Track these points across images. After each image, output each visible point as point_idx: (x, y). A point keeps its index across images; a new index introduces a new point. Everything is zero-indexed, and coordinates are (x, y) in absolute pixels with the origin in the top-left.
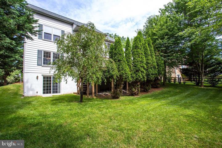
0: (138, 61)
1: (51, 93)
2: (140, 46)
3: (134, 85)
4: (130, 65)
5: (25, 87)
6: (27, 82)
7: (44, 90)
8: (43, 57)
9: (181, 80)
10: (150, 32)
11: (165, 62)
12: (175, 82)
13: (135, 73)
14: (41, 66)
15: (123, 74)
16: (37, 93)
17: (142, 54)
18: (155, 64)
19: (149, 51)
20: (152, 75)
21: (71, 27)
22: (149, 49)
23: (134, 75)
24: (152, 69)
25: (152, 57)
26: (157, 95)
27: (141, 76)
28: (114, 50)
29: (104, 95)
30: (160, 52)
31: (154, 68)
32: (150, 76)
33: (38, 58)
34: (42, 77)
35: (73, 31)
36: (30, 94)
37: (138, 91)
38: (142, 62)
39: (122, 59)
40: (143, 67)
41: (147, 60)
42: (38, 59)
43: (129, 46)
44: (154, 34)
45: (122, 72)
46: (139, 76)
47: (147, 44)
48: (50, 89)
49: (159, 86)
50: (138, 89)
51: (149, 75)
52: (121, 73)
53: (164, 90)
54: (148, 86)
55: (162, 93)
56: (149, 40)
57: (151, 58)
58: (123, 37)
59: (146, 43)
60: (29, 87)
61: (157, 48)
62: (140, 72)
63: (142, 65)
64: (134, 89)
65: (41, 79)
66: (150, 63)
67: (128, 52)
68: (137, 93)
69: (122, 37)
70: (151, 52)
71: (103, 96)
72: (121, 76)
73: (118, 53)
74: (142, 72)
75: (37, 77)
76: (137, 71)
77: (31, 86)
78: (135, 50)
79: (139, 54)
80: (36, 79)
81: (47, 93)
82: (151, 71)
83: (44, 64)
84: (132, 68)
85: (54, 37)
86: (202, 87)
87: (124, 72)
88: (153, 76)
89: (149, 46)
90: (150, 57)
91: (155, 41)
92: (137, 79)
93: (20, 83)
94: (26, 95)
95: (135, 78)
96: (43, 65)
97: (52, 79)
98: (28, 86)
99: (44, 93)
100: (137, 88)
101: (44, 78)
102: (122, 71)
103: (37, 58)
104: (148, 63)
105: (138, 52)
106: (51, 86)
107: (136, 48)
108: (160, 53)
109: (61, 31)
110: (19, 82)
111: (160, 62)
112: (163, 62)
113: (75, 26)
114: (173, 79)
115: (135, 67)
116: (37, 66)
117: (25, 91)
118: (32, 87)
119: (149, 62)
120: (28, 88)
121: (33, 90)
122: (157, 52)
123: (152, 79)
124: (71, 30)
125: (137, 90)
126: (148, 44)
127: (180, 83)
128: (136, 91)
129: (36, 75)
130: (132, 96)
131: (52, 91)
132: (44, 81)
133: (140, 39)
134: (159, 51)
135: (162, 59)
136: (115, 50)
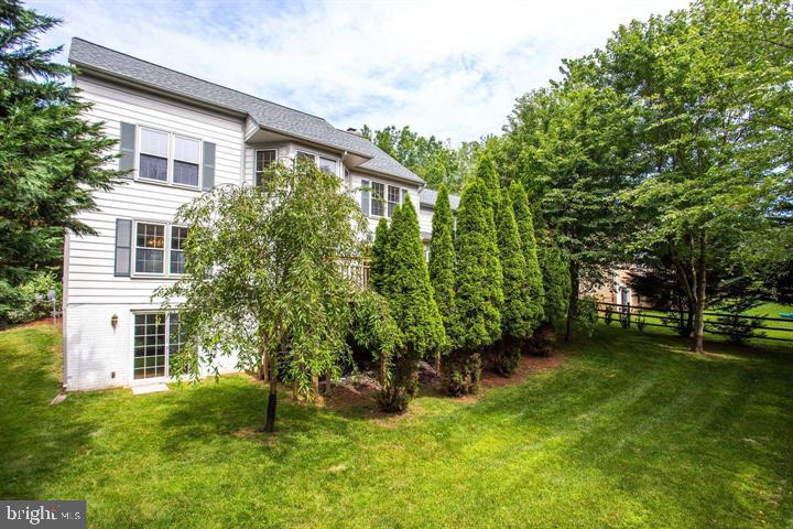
0: (477, 278)
1: (163, 375)
2: (484, 220)
3: (461, 360)
4: (447, 293)
5: (69, 358)
6: (78, 339)
7: (138, 363)
8: (135, 246)
9: (629, 315)
10: (524, 154)
11: (574, 267)
12: (609, 320)
13: (462, 320)
14: (128, 279)
15: (418, 338)
16: (113, 376)
17: (490, 250)
18: (538, 281)
19: (517, 233)
20: (524, 320)
21: (238, 127)
22: (515, 225)
23: (460, 328)
24: (525, 300)
25: (528, 256)
26: (539, 394)
27: (485, 331)
28: (388, 246)
29: (352, 388)
30: (556, 231)
31: (535, 295)
32: (517, 325)
33: (117, 247)
34: (133, 318)
35: (246, 143)
36: (89, 381)
37: (474, 379)
38: (488, 280)
39: (415, 285)
40: (493, 299)
41: (510, 266)
42: (116, 251)
43: (444, 221)
44: (537, 167)
45: (415, 333)
46: (479, 335)
47: (510, 209)
48: (161, 362)
49: (548, 348)
50: (473, 375)
51: (514, 320)
52: (411, 337)
53: (567, 366)
54: (508, 355)
55: (559, 386)
56: (519, 191)
57: (523, 259)
58: (433, 139)
59: (506, 202)
60: (85, 357)
61: (545, 218)
62: (481, 317)
63: (489, 295)
64: (457, 376)
65: (128, 325)
66: (520, 278)
67: (440, 241)
68: (470, 388)
69: (428, 138)
70: (522, 238)
71: (351, 392)
72: (410, 344)
73: (403, 261)
74: (487, 316)
75: (115, 318)
76: (472, 313)
77: (92, 353)
78: (466, 237)
79: (481, 250)
80: (112, 328)
81: (151, 372)
82: (523, 307)
83: (139, 268)
84: (453, 302)
85: (175, 170)
86: (699, 355)
87: (421, 334)
88: (529, 323)
89: (516, 214)
90: (519, 256)
91: (540, 192)
92: (468, 341)
93: (52, 323)
94: (71, 385)
95: (462, 338)
96: (134, 273)
97: (167, 324)
98: (80, 354)
99: (138, 374)
100: (470, 369)
101: (139, 318)
102: (414, 329)
103: (113, 248)
104: (513, 279)
105: (475, 243)
106: (163, 347)
107: (469, 229)
108: (555, 236)
109: (201, 144)
110: (48, 316)
111: (555, 266)
112: (565, 267)
113: (252, 128)
114: (604, 307)
115: (465, 298)
116: (112, 277)
117: (70, 372)
118: (97, 357)
119: (515, 272)
120: (80, 360)
121: (97, 367)
122: (546, 232)
123: (524, 334)
124: (241, 141)
125: (468, 378)
126: (516, 208)
127: (626, 323)
128: (464, 383)
129: (110, 312)
130: (449, 396)
131: (167, 366)
132: (139, 331)
133: (484, 194)
134: (552, 227)
135: (562, 258)
136: (394, 246)
